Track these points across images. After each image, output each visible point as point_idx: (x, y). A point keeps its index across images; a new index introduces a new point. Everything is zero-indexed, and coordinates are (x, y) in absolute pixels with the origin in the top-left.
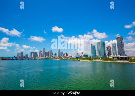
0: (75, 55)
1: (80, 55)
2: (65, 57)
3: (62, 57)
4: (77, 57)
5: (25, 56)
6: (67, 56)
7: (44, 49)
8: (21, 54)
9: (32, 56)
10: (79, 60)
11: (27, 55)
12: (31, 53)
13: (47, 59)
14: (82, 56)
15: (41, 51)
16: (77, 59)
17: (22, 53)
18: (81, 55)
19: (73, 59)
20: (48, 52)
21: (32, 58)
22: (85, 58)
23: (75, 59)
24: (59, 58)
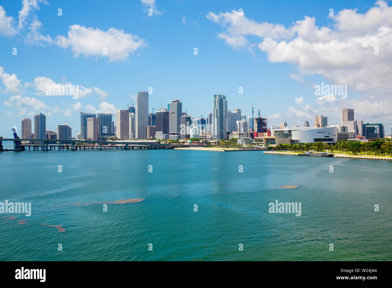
0: (308, 125)
1: (338, 127)
2: (252, 135)
3: (235, 135)
4: (322, 136)
5: (57, 131)
6: (265, 130)
7: (144, 97)
8: (37, 125)
9: (90, 135)
10: (328, 152)
11: (65, 130)
12: (85, 118)
13: (163, 147)
14: (351, 130)
15: (132, 110)
16: (320, 148)
17: (41, 120)
18: (344, 129)
19: (294, 146)
20: (166, 114)
21: (89, 141)
22: (364, 141)
23: (308, 147)
24: (218, 144)
